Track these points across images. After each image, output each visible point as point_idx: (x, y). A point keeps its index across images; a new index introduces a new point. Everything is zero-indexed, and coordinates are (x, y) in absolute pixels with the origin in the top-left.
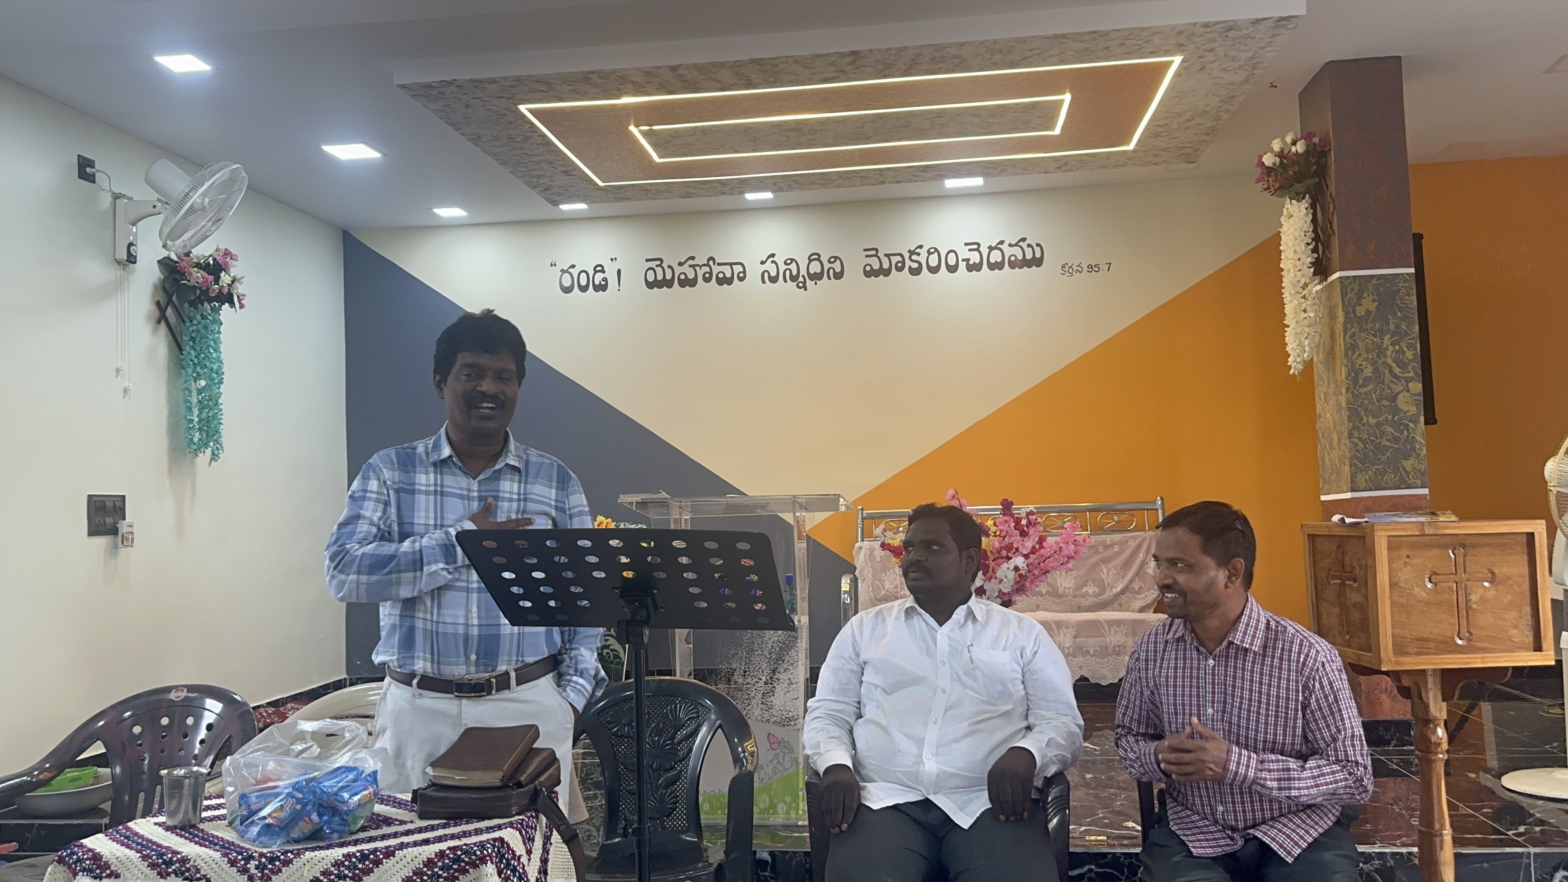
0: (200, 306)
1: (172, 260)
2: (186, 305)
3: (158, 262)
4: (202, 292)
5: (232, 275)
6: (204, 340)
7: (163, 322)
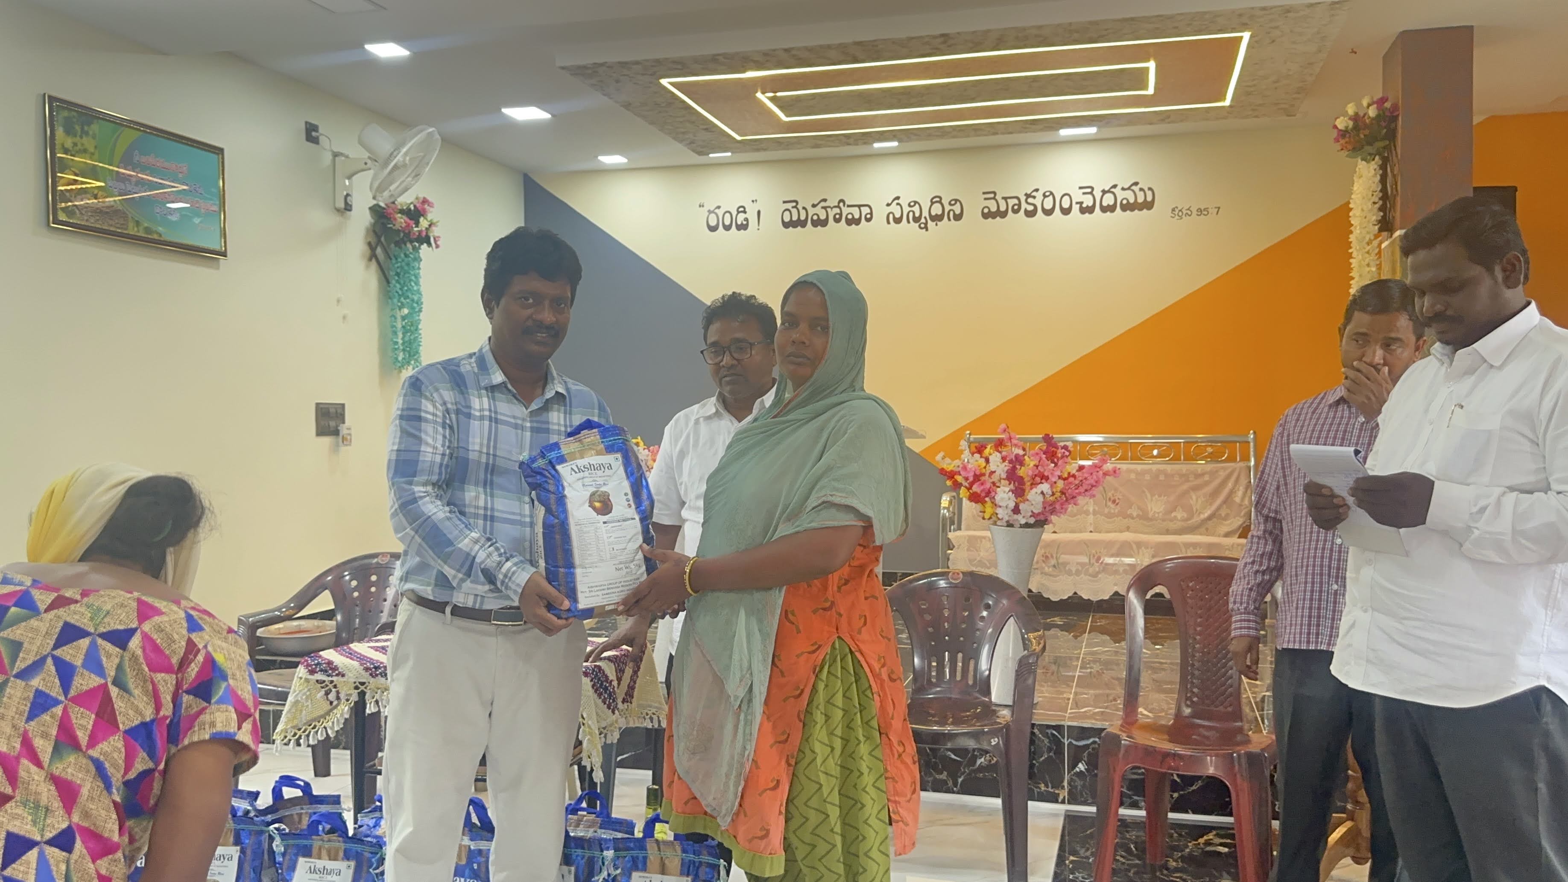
0: (403, 246)
1: (380, 207)
2: (393, 245)
3: (370, 208)
4: (405, 234)
5: (429, 219)
6: (407, 275)
7: (374, 260)
